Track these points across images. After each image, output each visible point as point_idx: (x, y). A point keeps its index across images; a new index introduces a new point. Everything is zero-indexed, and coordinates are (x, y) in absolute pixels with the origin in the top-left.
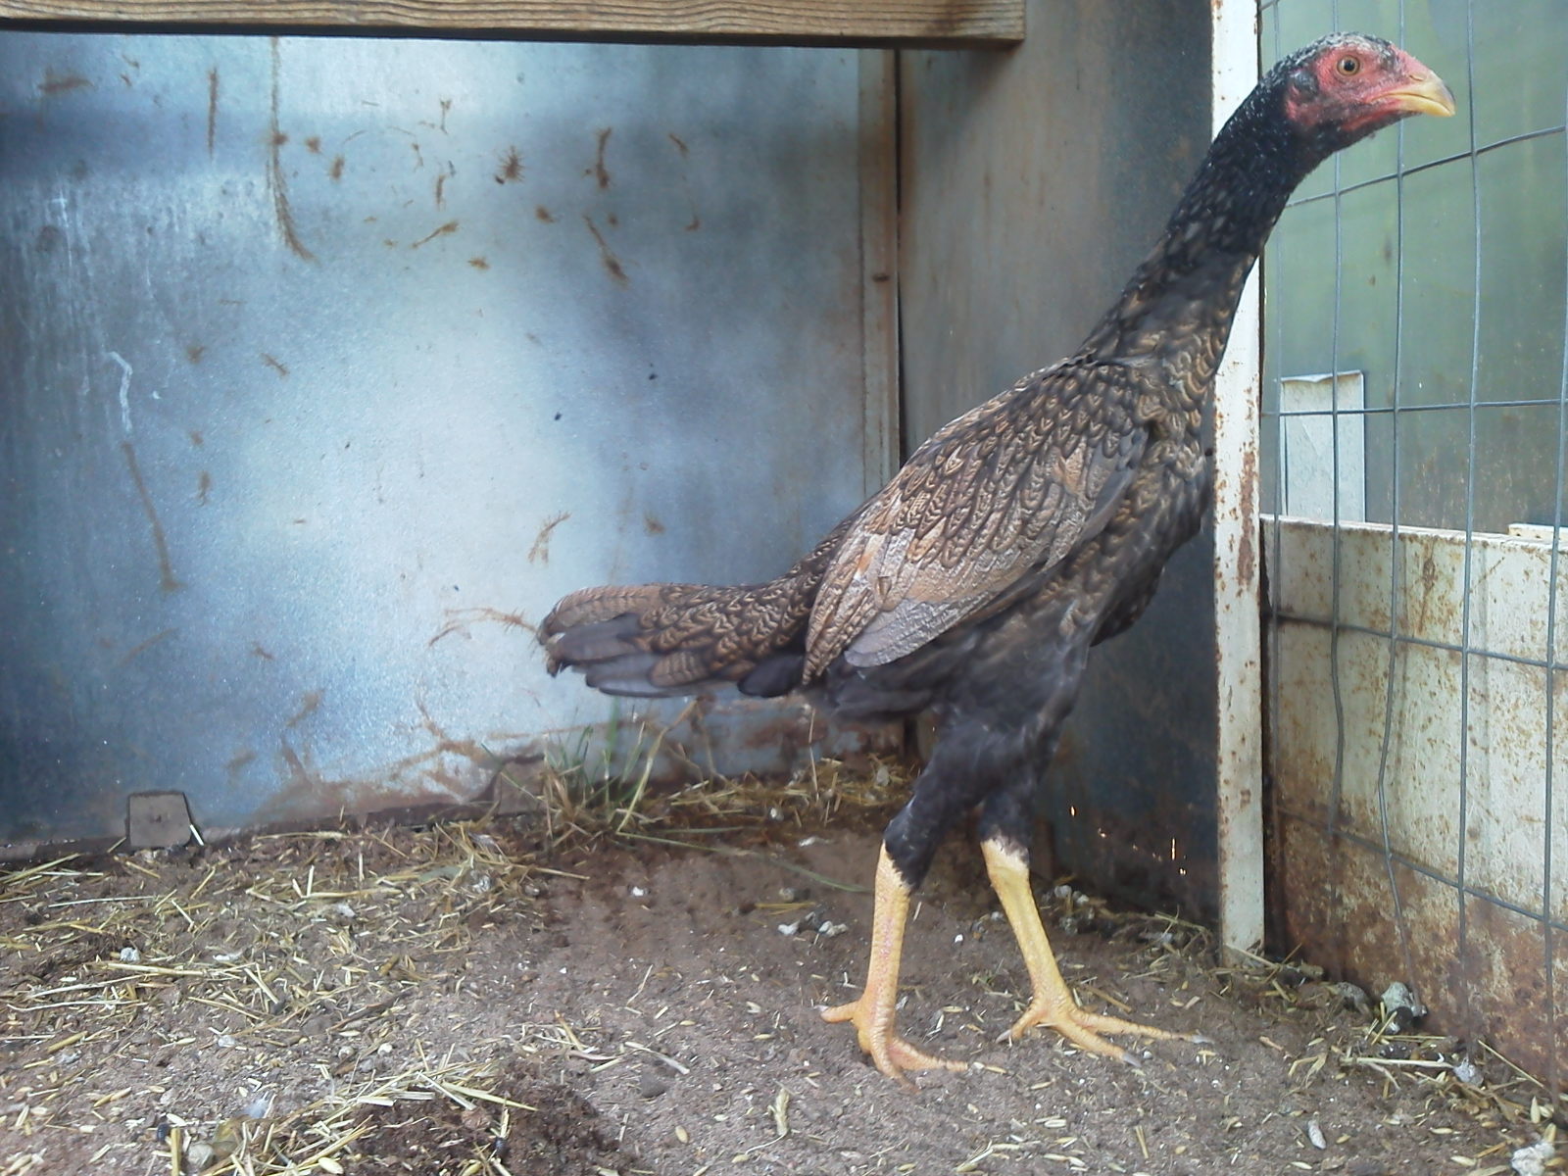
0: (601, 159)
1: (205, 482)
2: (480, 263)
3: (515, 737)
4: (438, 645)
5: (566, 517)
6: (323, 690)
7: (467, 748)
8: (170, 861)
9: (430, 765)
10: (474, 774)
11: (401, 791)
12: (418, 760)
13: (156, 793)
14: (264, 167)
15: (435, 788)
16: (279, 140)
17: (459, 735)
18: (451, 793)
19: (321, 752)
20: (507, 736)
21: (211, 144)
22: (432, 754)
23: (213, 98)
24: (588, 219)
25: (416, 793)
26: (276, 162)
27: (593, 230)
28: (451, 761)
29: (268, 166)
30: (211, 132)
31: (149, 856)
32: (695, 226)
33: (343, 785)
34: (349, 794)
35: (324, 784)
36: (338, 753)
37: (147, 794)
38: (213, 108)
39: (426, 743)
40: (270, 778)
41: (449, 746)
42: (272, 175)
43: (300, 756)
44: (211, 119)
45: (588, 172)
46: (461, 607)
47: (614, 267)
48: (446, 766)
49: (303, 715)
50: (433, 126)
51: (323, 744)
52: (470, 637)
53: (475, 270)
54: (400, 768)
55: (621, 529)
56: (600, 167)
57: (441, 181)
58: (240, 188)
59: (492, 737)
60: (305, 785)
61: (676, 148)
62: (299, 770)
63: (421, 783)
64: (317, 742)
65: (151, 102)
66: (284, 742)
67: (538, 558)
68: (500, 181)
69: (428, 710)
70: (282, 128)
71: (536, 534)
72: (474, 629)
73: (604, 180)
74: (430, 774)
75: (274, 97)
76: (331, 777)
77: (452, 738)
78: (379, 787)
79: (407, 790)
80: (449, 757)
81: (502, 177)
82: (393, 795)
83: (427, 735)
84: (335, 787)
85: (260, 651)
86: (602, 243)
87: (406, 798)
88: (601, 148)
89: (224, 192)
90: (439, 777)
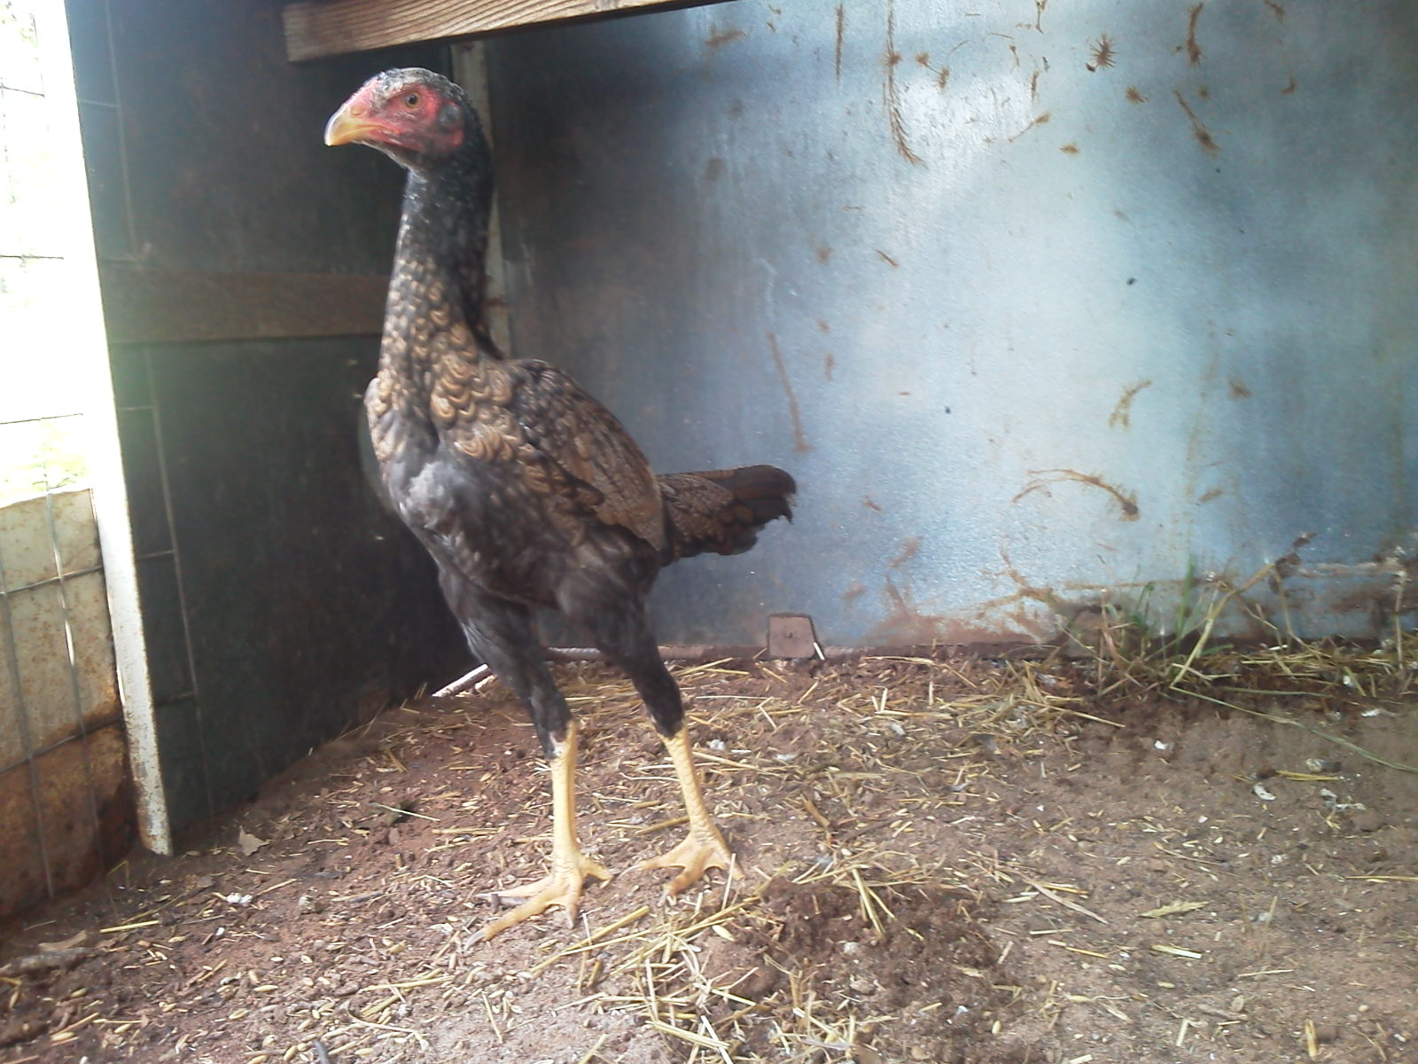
0: (1192, 35)
1: (830, 362)
2: (1071, 149)
3: (1090, 588)
4: (1021, 503)
5: (1148, 383)
6: (921, 538)
7: (1047, 596)
8: (796, 671)
9: (1011, 608)
10: (1052, 618)
11: (986, 629)
12: (1001, 603)
13: (789, 615)
14: (881, 87)
15: (1017, 628)
16: (894, 60)
17: (1038, 583)
18: (1030, 634)
19: (919, 589)
20: (1084, 587)
21: (838, 73)
22: (1013, 599)
23: (840, 32)
24: (1179, 95)
25: (999, 632)
26: (891, 80)
27: (1183, 104)
28: (1031, 606)
29: (884, 85)
30: (838, 62)
31: (780, 665)
32: (1292, 88)
33: (937, 619)
34: (941, 627)
35: (922, 617)
36: (933, 592)
37: (782, 616)
38: (840, 40)
39: (1009, 588)
40: (876, 609)
41: (1029, 592)
42: (887, 92)
43: (902, 592)
44: (838, 50)
45: (1179, 48)
46: (1044, 469)
47: (1205, 138)
48: (1026, 610)
49: (903, 559)
50: (1029, 26)
51: (920, 583)
52: (1050, 496)
53: (1066, 156)
54: (986, 609)
55: (1204, 395)
56: (1191, 42)
57: (1035, 77)
58: (862, 108)
59: (1070, 586)
60: (905, 617)
61: (1273, 12)
62: (900, 604)
63: (1004, 623)
64: (914, 582)
65: (791, 42)
66: (888, 580)
67: (1119, 424)
68: (1091, 69)
69: (1010, 559)
70: (896, 49)
71: (1117, 400)
72: (1054, 488)
73: (1195, 55)
74: (1012, 616)
75: (890, 22)
76: (926, 612)
77: (1032, 586)
78: (967, 623)
79: (992, 628)
80: (1029, 602)
81: (1093, 64)
82: (980, 631)
83: (1009, 581)
84: (930, 621)
85: (870, 504)
86: (1192, 115)
87: (992, 635)
88: (1193, 24)
89: (849, 113)
90: (1020, 619)
